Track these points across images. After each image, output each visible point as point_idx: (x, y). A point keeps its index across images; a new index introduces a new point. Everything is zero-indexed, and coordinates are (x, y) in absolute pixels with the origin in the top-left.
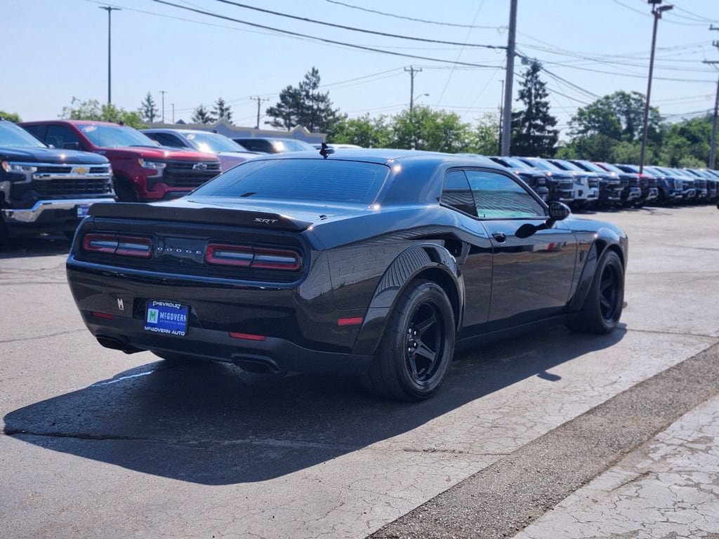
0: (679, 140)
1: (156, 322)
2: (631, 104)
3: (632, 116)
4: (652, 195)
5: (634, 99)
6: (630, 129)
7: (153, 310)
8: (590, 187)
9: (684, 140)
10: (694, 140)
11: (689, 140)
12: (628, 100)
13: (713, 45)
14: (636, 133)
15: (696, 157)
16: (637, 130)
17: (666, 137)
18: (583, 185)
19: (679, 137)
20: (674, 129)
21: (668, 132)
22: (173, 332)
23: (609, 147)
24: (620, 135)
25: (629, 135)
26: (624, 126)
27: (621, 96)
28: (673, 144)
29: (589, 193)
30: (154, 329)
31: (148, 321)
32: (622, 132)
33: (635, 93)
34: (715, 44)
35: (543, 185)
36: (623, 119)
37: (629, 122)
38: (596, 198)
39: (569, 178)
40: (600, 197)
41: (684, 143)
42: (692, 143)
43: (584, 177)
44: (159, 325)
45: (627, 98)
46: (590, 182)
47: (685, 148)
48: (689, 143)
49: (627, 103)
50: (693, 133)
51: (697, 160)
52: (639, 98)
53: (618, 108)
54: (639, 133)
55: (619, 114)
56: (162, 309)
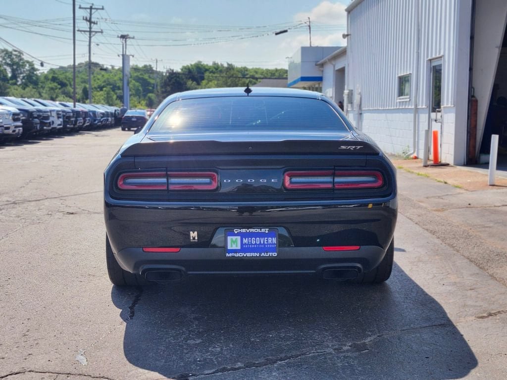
0: (53, 85)
1: (239, 247)
2: (13, 59)
3: (15, 67)
4: (88, 123)
5: (16, 55)
6: (14, 77)
7: (234, 238)
8: (59, 118)
9: (56, 84)
10: (63, 85)
11: (59, 84)
12: (11, 56)
13: (83, 19)
14: (19, 79)
15: (66, 97)
16: (19, 77)
17: (41, 83)
18: (53, 117)
19: (52, 83)
20: (46, 77)
21: (42, 79)
22: (263, 254)
23: (5, 90)
24: (8, 80)
25: (14, 81)
26: (10, 75)
27: (5, 53)
28: (49, 87)
29: (57, 123)
30: (238, 255)
31: (229, 248)
32: (9, 78)
33: (15, 51)
34: (85, 18)
35: (36, 118)
36: (9, 70)
37: (13, 71)
38: (61, 126)
39: (47, 112)
40: (63, 126)
41: (56, 86)
42: (62, 87)
43: (54, 111)
44: (243, 250)
45: (10, 54)
46: (58, 114)
47: (58, 90)
48: (59, 86)
49: (10, 58)
50: (61, 80)
51: (68, 98)
52: (19, 54)
53: (4, 61)
54: (22, 80)
55: (5, 65)
56: (243, 236)
